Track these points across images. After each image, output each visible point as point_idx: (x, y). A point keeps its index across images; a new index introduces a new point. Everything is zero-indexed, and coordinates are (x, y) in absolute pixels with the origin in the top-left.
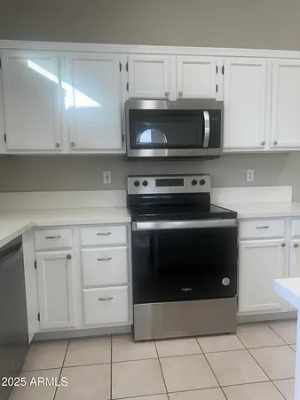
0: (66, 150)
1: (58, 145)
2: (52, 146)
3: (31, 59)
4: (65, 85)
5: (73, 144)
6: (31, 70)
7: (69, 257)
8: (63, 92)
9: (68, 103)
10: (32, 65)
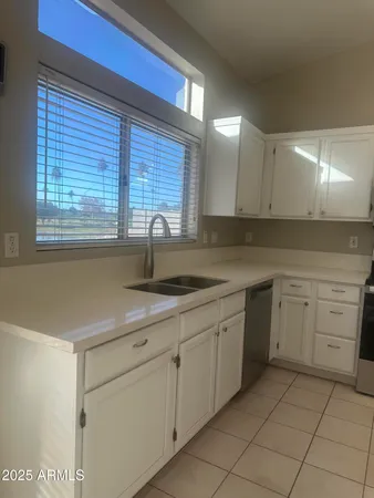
0: (316, 217)
1: (310, 214)
2: (305, 213)
3: (298, 146)
4: (322, 164)
5: (323, 213)
6: (297, 155)
7: (306, 304)
8: (321, 169)
9: (323, 178)
10: (298, 150)
